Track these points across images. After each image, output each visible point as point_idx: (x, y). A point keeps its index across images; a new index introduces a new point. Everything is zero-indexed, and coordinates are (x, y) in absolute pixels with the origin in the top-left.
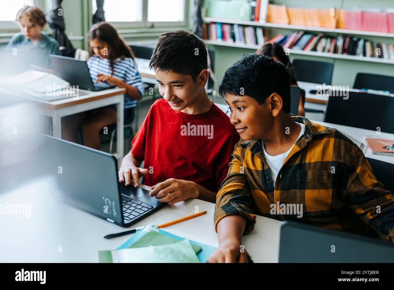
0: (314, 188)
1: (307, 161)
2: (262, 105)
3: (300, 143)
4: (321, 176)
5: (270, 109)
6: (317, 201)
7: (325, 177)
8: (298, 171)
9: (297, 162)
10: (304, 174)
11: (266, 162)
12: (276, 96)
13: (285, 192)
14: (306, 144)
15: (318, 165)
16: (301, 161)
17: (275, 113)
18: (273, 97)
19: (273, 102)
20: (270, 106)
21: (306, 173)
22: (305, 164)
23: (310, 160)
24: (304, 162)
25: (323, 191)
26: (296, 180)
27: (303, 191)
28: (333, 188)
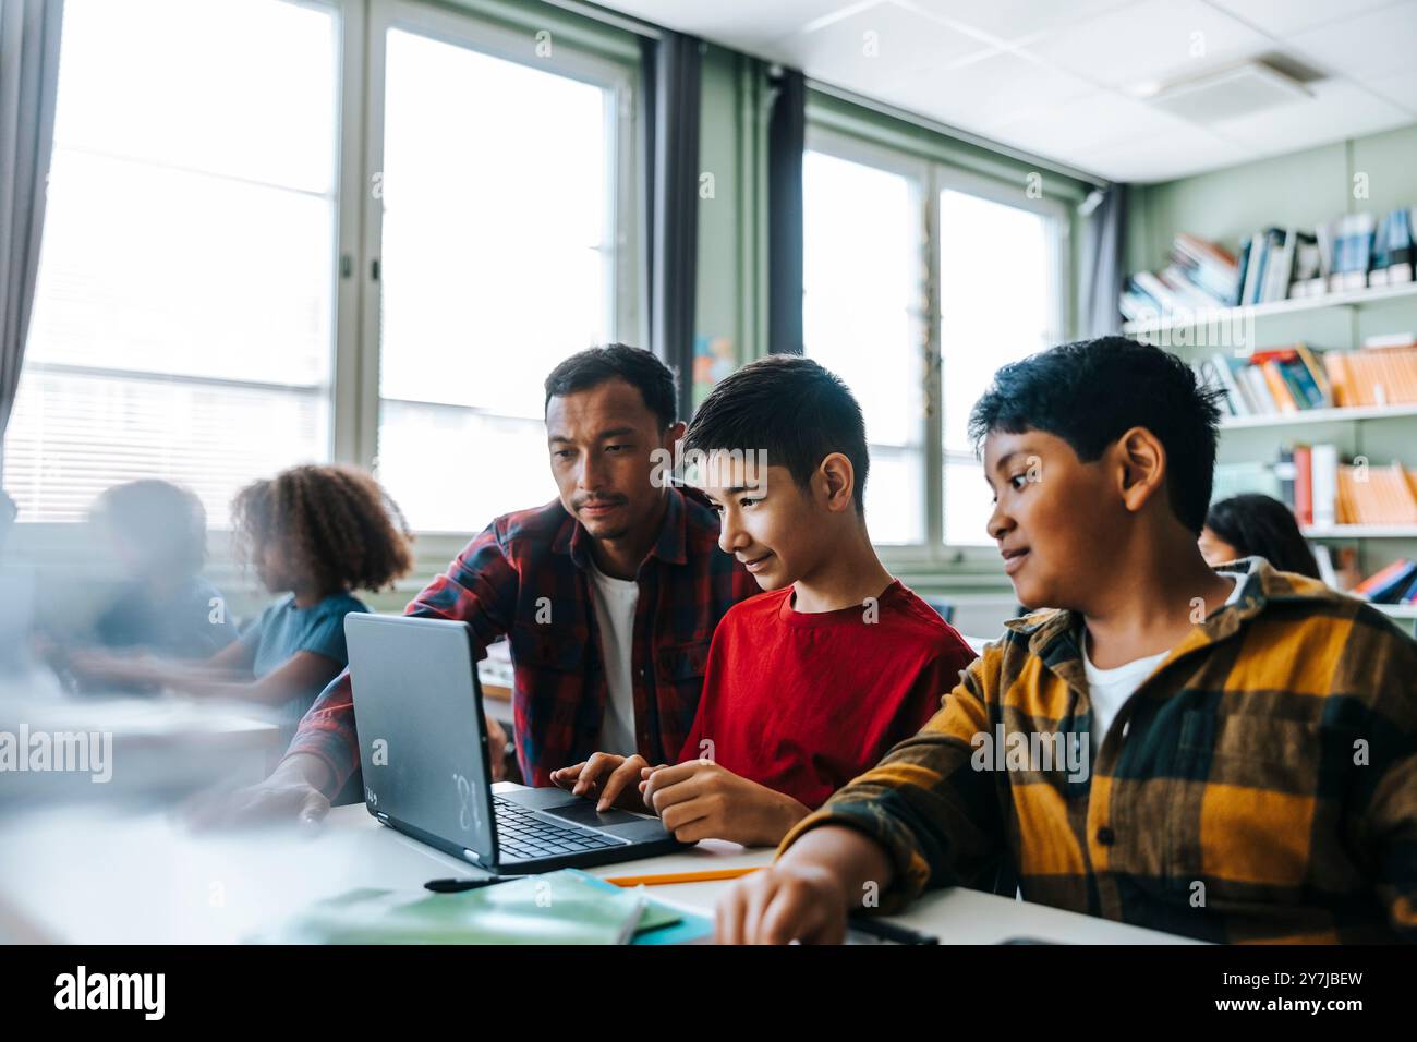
0: (1243, 781)
1: (1231, 684)
2: (1088, 465)
3: (1218, 623)
4: (1273, 739)
5: (1116, 482)
6: (1250, 836)
7: (1290, 748)
8: (1191, 717)
9: (1193, 683)
10: (1212, 730)
11: (1087, 693)
12: (1145, 440)
13: (1131, 785)
14: (1236, 627)
15: (1271, 702)
16: (1206, 681)
17: (1134, 497)
18: (1131, 445)
19: (1131, 463)
20: (1120, 475)
21: (1219, 725)
22: (1221, 693)
23: (1243, 682)
24: (1216, 687)
25: (1276, 801)
26: (1177, 743)
27: (1196, 786)
28: (1322, 791)
